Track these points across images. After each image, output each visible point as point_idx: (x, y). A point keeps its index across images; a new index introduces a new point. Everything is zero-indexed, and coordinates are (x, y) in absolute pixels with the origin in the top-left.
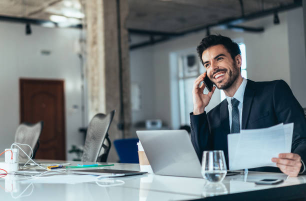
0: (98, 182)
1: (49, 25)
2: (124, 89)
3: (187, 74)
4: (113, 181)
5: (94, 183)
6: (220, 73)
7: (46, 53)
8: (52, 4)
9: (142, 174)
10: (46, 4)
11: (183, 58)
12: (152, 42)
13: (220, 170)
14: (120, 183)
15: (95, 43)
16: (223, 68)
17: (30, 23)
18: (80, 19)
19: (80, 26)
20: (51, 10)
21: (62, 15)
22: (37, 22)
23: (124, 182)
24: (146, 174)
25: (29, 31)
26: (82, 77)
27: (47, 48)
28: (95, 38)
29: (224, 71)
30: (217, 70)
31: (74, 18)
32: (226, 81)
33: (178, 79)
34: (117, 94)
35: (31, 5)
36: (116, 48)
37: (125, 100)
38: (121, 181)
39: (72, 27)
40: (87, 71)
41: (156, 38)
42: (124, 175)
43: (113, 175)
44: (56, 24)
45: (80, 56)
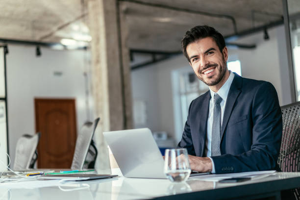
0: (61, 187)
1: (58, 47)
2: (127, 104)
3: (188, 90)
4: (79, 185)
5: (57, 188)
6: (211, 69)
7: (58, 74)
8: (60, 28)
9: (112, 177)
10: (54, 28)
11: (184, 75)
12: (154, 61)
13: (183, 169)
14: (86, 186)
15: (98, 62)
16: (213, 64)
17: (39, 46)
18: (87, 42)
19: (85, 48)
20: (60, 33)
21: (71, 38)
22: (46, 45)
23: (89, 186)
24: (116, 178)
25: (38, 53)
26: (87, 93)
27: (59, 70)
28: (98, 57)
29: (215, 66)
30: (208, 66)
31: (82, 41)
32: (216, 77)
33: (180, 94)
34: (120, 108)
35: (41, 29)
36: (117, 66)
37: (128, 113)
38: (86, 185)
39: (79, 49)
40: (92, 88)
41: (158, 57)
42: (89, 178)
43: (78, 179)
44: (65, 46)
45: (85, 74)
